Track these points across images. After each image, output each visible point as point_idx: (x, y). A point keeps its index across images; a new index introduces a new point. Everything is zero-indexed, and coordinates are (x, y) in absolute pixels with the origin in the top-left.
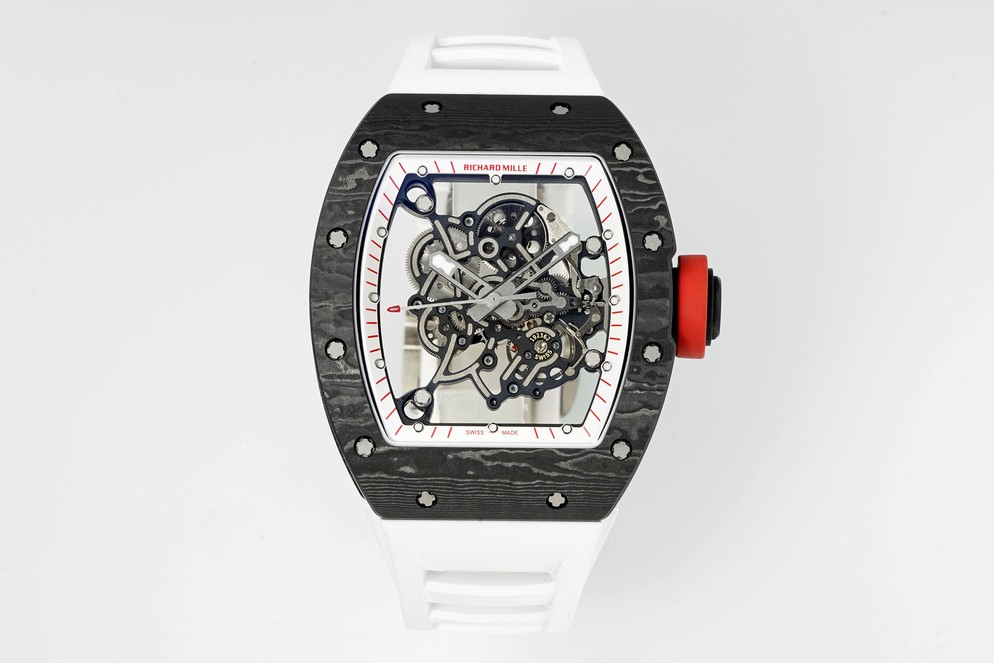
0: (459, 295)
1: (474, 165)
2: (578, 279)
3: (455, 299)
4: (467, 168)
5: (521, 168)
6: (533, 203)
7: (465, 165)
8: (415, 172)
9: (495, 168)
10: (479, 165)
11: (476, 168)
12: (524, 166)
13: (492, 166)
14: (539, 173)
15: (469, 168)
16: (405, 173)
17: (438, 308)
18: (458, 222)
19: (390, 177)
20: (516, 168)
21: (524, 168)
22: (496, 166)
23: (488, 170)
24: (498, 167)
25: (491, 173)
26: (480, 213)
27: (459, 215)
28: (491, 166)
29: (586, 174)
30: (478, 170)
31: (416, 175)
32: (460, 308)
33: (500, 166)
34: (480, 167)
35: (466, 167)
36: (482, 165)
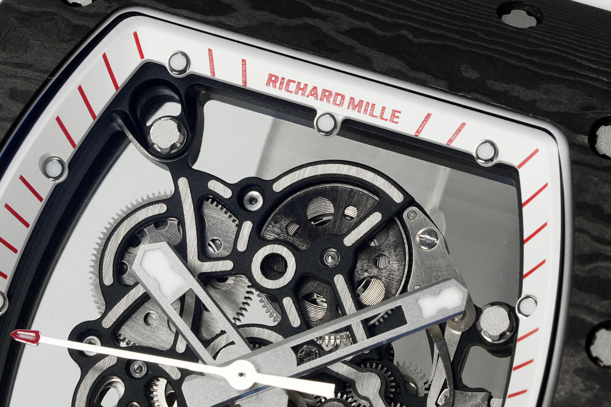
0: (181, 348)
1: (290, 81)
2: (444, 387)
3: (171, 353)
4: (275, 82)
5: (387, 115)
6: (398, 197)
7: (271, 75)
8: (165, 62)
9: (331, 100)
10: (299, 83)
11: (292, 87)
12: (394, 111)
13: (327, 94)
14: (425, 136)
15: (278, 84)
16: (142, 56)
17: (130, 362)
18: (227, 193)
19: (105, 56)
20: (377, 112)
21: (393, 115)
22: (338, 94)
23: (317, 99)
24: (339, 98)
25: (321, 107)
26: (278, 187)
27: (234, 180)
28: (325, 91)
29: (521, 165)
30: (296, 93)
31: (163, 67)
32: (176, 376)
33: (343, 97)
34: (303, 89)
35: (272, 79)
36: (306, 85)
